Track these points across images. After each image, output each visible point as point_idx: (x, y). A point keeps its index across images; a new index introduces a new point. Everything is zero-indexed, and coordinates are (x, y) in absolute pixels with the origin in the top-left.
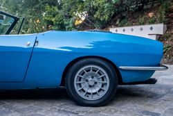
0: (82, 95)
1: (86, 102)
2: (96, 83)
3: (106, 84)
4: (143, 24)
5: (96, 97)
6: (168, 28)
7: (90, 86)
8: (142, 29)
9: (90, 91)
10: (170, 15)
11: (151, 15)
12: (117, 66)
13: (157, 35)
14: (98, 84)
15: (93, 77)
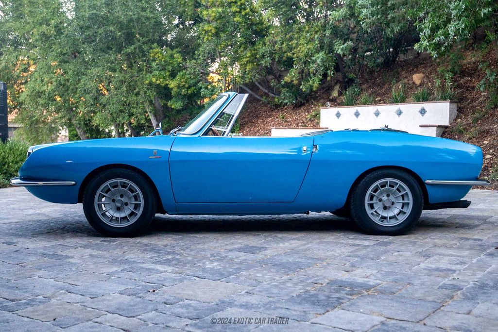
0: (376, 220)
1: (382, 229)
2: (393, 203)
3: (408, 204)
4: (403, 100)
5: (393, 223)
6: (460, 110)
7: (385, 208)
8: (400, 113)
9: (385, 214)
10: (462, 81)
11: (417, 78)
12: (423, 179)
13: (439, 127)
14: (395, 205)
15: (388, 196)
